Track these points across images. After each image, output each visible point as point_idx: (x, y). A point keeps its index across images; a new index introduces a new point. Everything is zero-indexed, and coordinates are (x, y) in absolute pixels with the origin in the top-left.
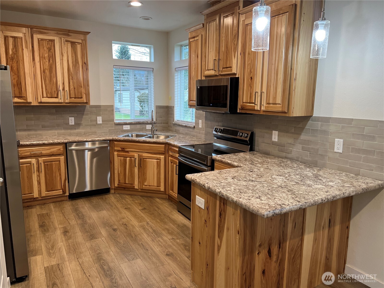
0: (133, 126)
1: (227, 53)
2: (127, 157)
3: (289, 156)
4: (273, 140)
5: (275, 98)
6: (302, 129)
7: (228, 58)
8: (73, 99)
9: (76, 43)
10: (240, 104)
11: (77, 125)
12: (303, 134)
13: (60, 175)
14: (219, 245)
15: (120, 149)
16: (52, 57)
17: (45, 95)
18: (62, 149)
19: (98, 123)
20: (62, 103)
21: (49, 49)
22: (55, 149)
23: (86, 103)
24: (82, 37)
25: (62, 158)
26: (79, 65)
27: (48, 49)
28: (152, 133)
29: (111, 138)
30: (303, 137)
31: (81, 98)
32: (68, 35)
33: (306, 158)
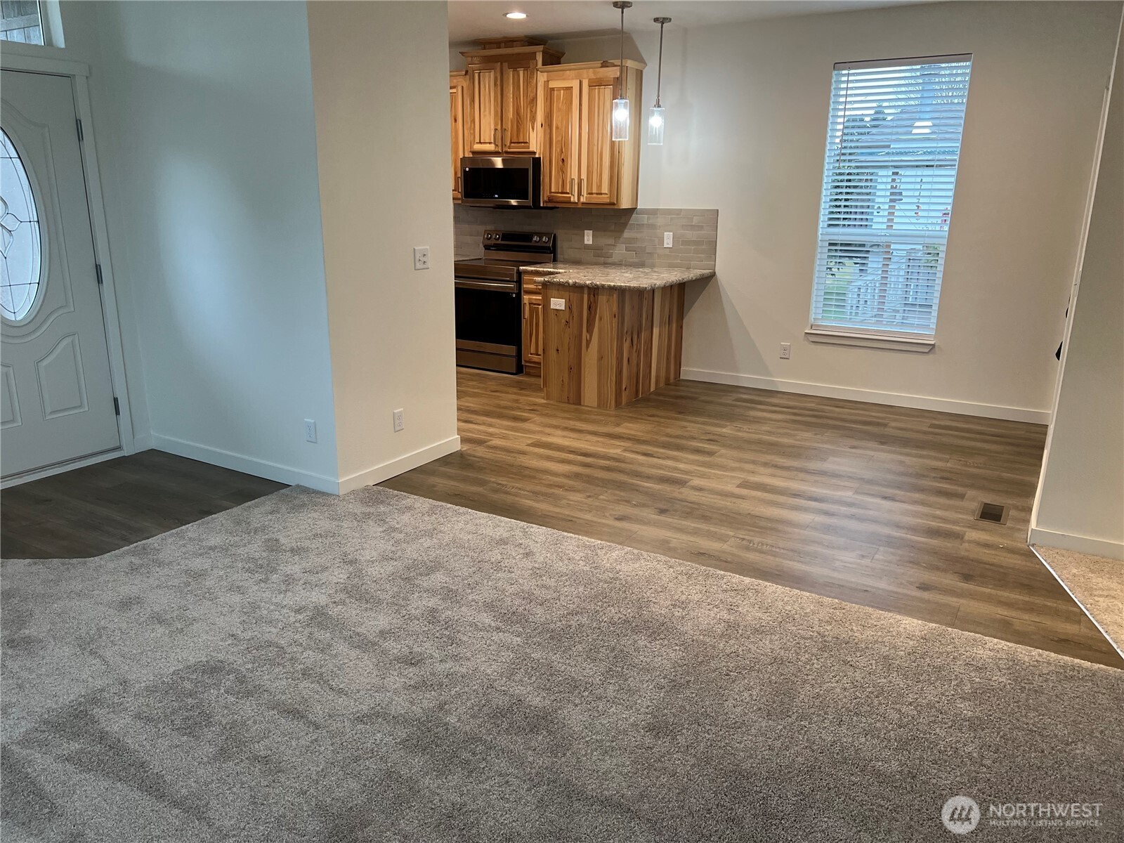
1: (518, 122)
4: (586, 242)
5: (600, 186)
6: (625, 225)
7: (522, 130)
10: (544, 196)
12: (626, 230)
14: (588, 338)
30: (627, 234)
33: (631, 260)
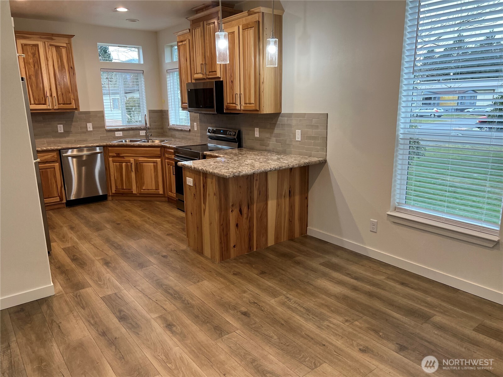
0: (126, 132)
1: (211, 58)
2: (123, 163)
3: (268, 148)
4: (256, 136)
5: (250, 99)
6: (275, 124)
7: (213, 63)
8: (62, 105)
9: (61, 47)
10: (225, 104)
11: (67, 133)
12: (276, 128)
13: (56, 182)
14: (204, 209)
15: (115, 155)
16: (37, 63)
17: (32, 102)
18: (56, 156)
19: (89, 130)
20: (50, 109)
21: (34, 54)
22: (48, 156)
23: (76, 109)
24: (66, 40)
25: (57, 165)
26: (65, 70)
27: (32, 54)
28: (146, 139)
29: (105, 144)
30: (276, 131)
31: (71, 104)
32: (52, 39)
33: (279, 149)
